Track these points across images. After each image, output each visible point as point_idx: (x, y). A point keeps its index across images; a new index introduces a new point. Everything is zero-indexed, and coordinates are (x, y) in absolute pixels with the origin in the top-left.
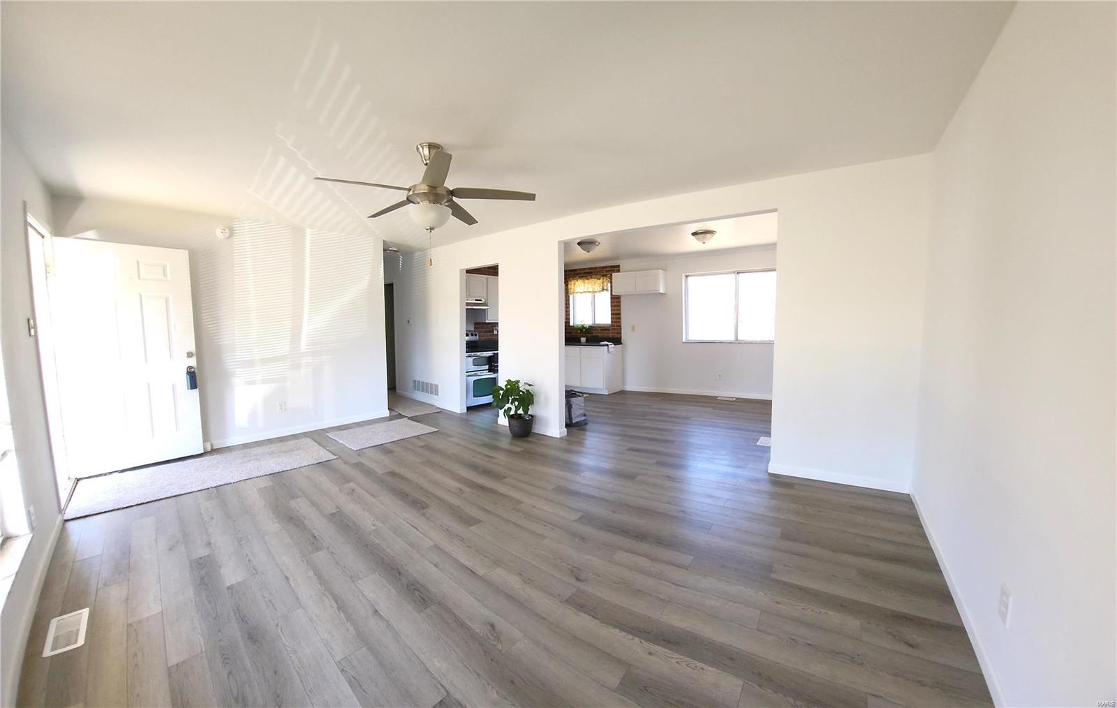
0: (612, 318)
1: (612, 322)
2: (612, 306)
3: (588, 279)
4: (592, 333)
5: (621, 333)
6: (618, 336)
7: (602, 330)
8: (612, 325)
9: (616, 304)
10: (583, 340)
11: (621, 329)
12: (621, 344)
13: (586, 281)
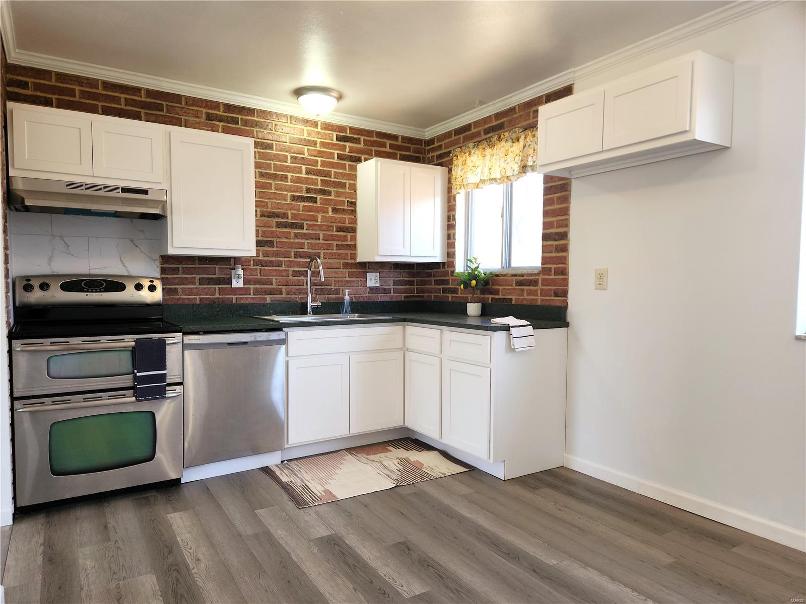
0: (545, 249)
1: (544, 260)
2: (546, 214)
3: (492, 146)
4: (497, 292)
5: (565, 293)
6: (557, 301)
7: (520, 283)
8: (544, 271)
9: (556, 206)
10: (473, 309)
11: (565, 282)
12: (567, 325)
13: (488, 151)
